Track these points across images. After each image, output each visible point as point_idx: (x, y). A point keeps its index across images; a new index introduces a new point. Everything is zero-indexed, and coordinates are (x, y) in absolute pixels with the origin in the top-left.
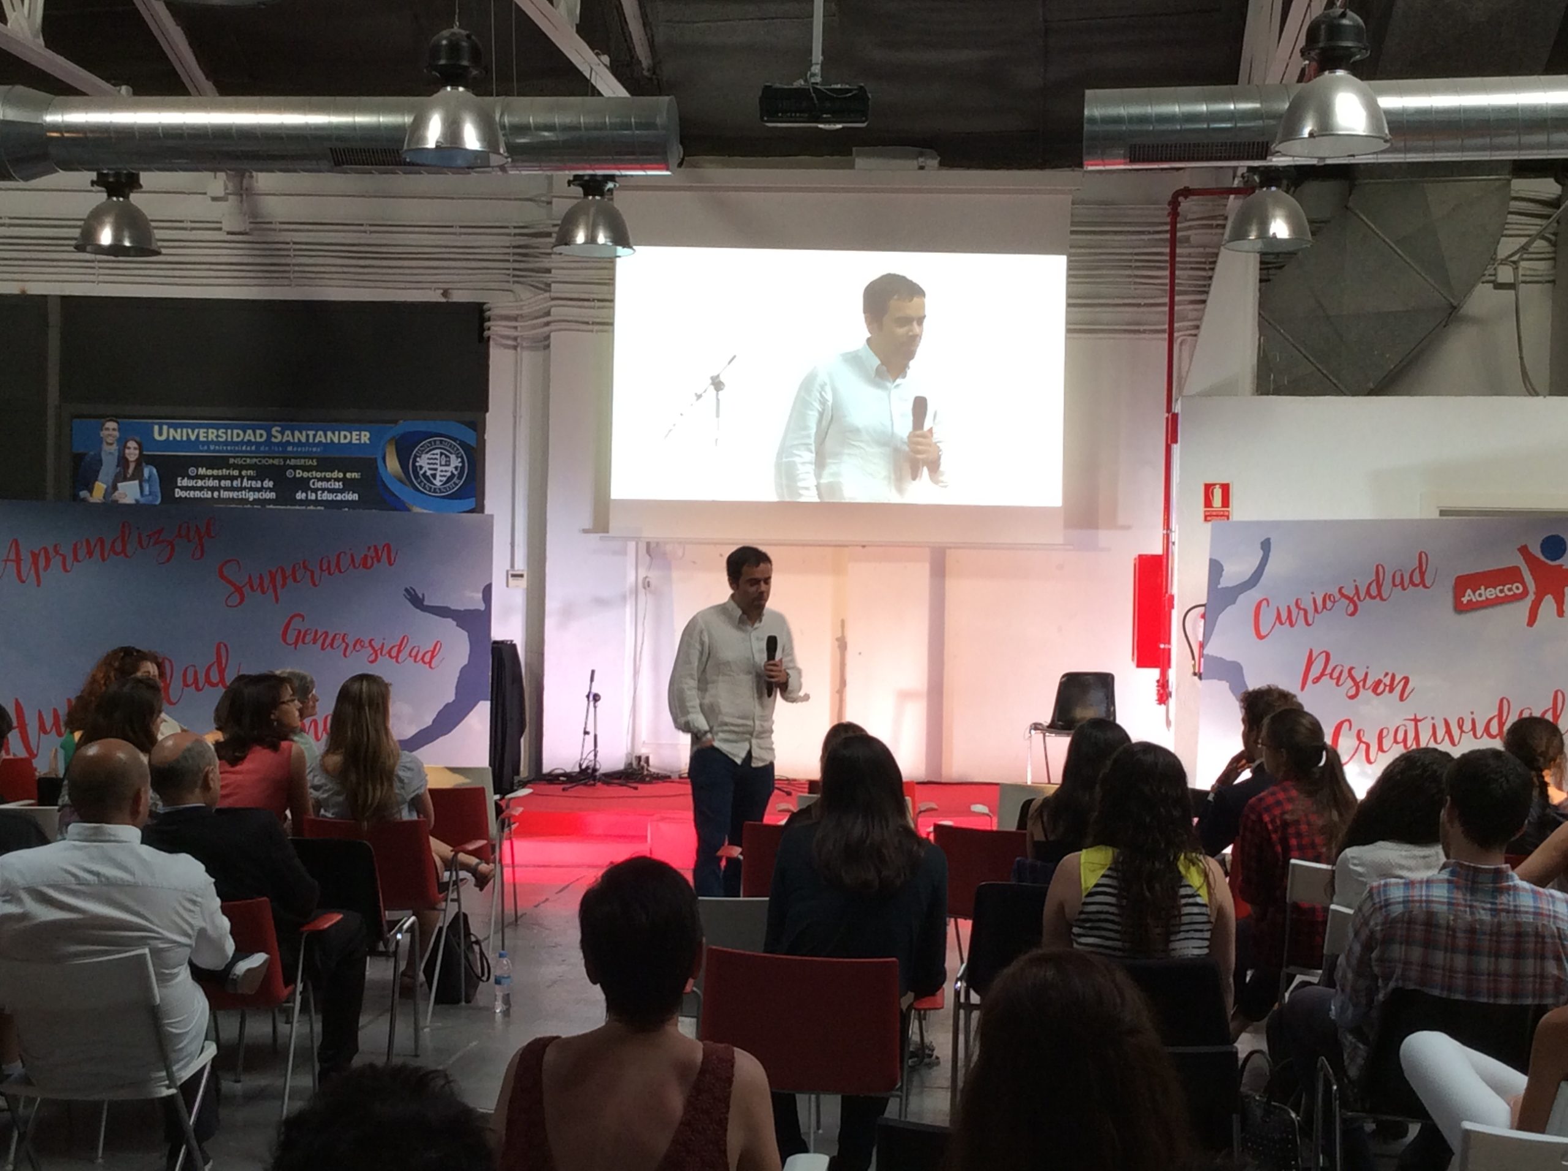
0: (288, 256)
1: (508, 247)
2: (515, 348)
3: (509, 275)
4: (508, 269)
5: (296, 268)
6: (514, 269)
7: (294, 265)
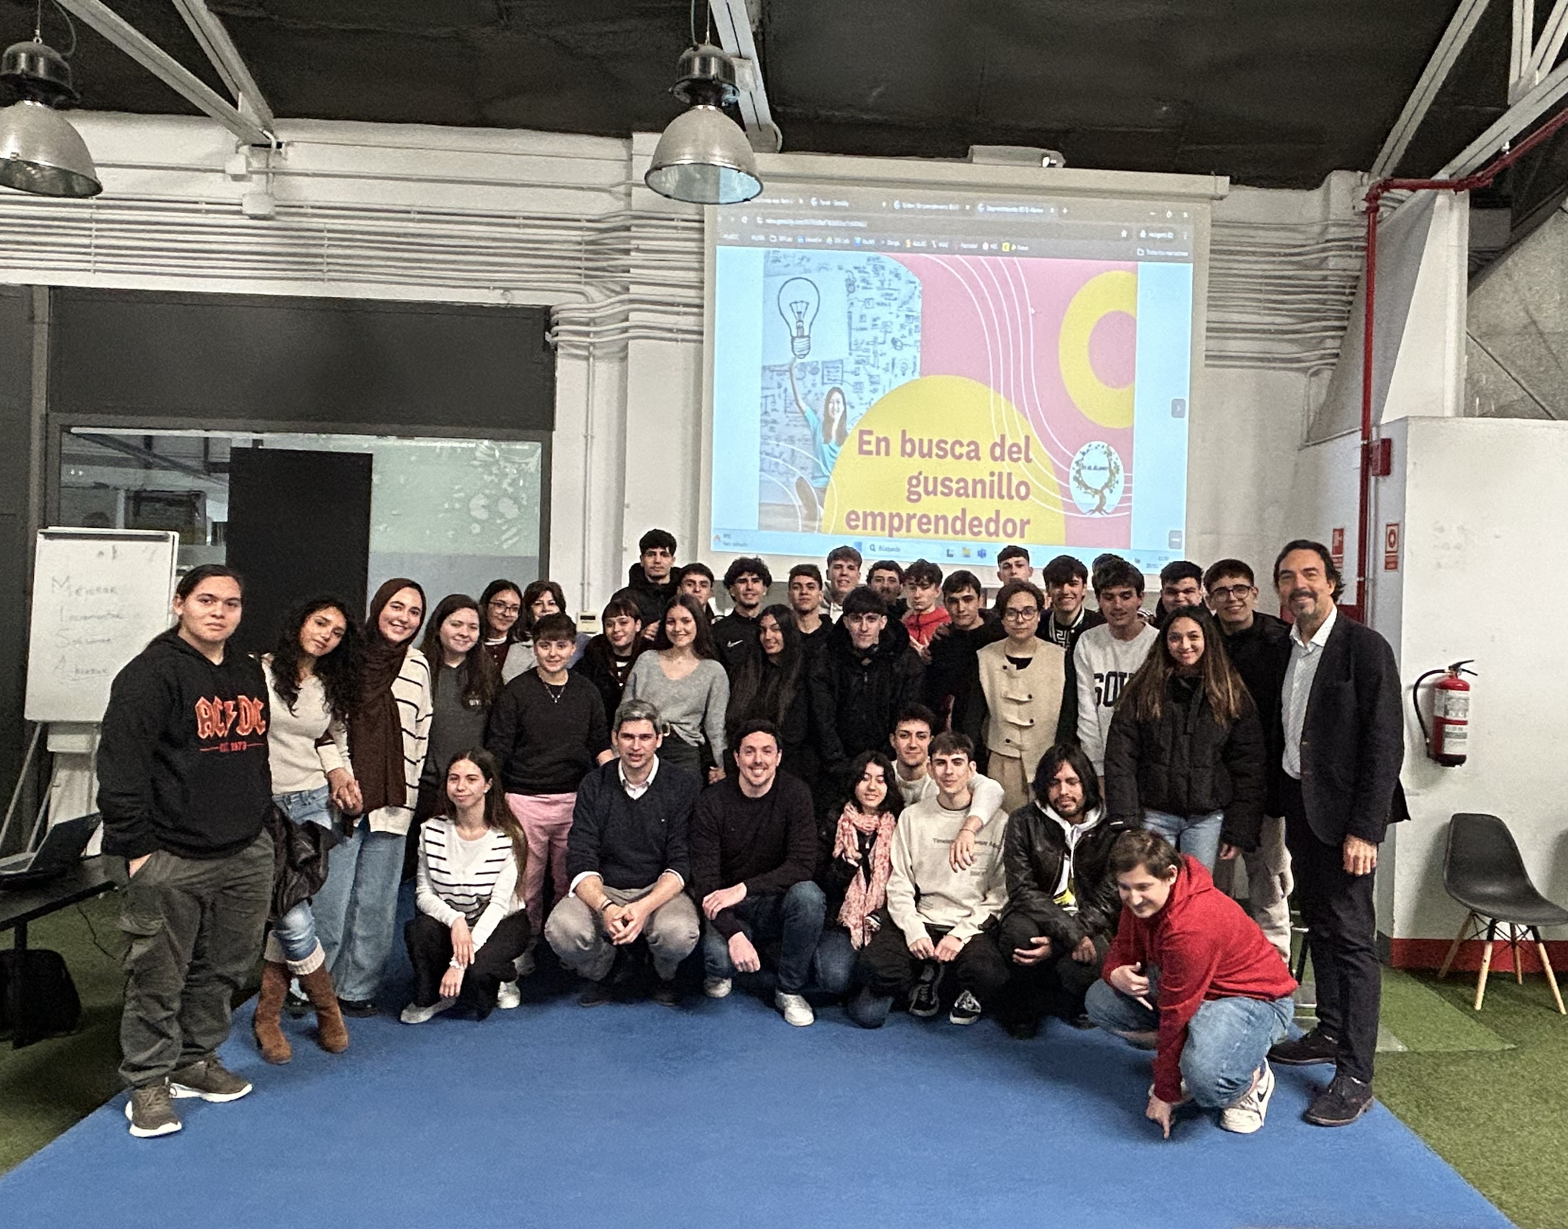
0: (322, 245)
1: (580, 243)
2: (587, 359)
3: (580, 275)
4: (579, 268)
5: (329, 260)
6: (587, 269)
7: (329, 256)
